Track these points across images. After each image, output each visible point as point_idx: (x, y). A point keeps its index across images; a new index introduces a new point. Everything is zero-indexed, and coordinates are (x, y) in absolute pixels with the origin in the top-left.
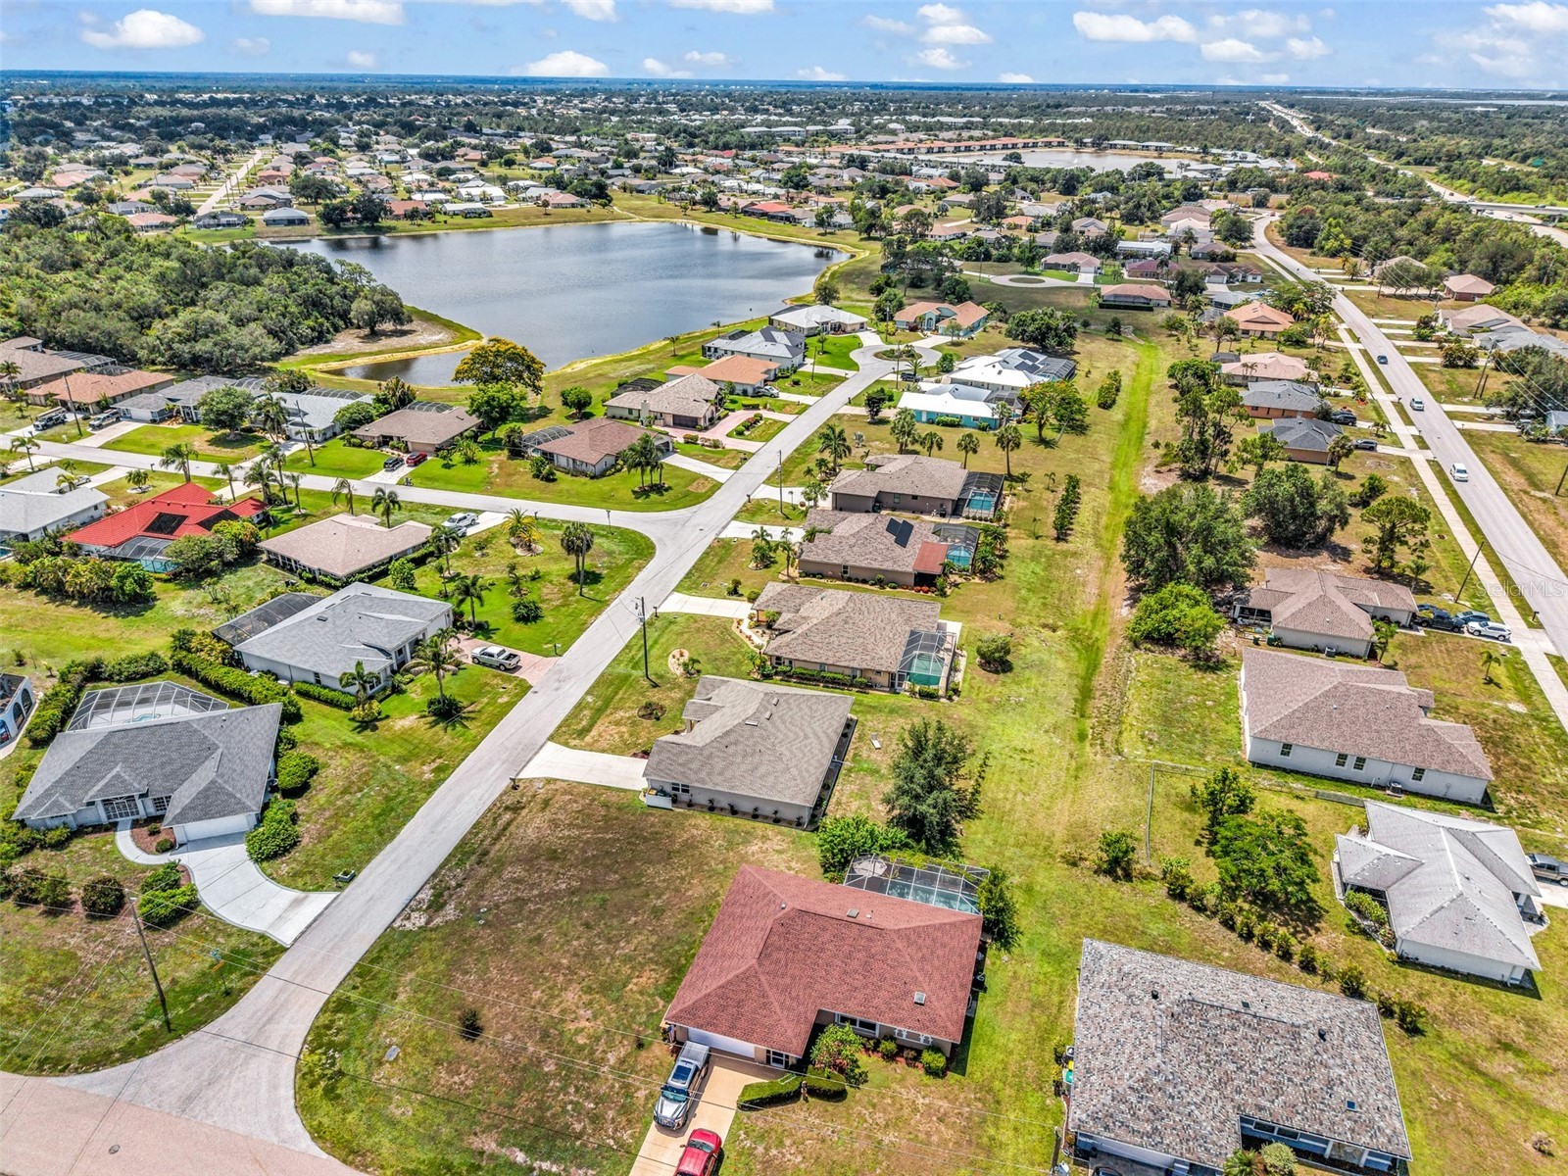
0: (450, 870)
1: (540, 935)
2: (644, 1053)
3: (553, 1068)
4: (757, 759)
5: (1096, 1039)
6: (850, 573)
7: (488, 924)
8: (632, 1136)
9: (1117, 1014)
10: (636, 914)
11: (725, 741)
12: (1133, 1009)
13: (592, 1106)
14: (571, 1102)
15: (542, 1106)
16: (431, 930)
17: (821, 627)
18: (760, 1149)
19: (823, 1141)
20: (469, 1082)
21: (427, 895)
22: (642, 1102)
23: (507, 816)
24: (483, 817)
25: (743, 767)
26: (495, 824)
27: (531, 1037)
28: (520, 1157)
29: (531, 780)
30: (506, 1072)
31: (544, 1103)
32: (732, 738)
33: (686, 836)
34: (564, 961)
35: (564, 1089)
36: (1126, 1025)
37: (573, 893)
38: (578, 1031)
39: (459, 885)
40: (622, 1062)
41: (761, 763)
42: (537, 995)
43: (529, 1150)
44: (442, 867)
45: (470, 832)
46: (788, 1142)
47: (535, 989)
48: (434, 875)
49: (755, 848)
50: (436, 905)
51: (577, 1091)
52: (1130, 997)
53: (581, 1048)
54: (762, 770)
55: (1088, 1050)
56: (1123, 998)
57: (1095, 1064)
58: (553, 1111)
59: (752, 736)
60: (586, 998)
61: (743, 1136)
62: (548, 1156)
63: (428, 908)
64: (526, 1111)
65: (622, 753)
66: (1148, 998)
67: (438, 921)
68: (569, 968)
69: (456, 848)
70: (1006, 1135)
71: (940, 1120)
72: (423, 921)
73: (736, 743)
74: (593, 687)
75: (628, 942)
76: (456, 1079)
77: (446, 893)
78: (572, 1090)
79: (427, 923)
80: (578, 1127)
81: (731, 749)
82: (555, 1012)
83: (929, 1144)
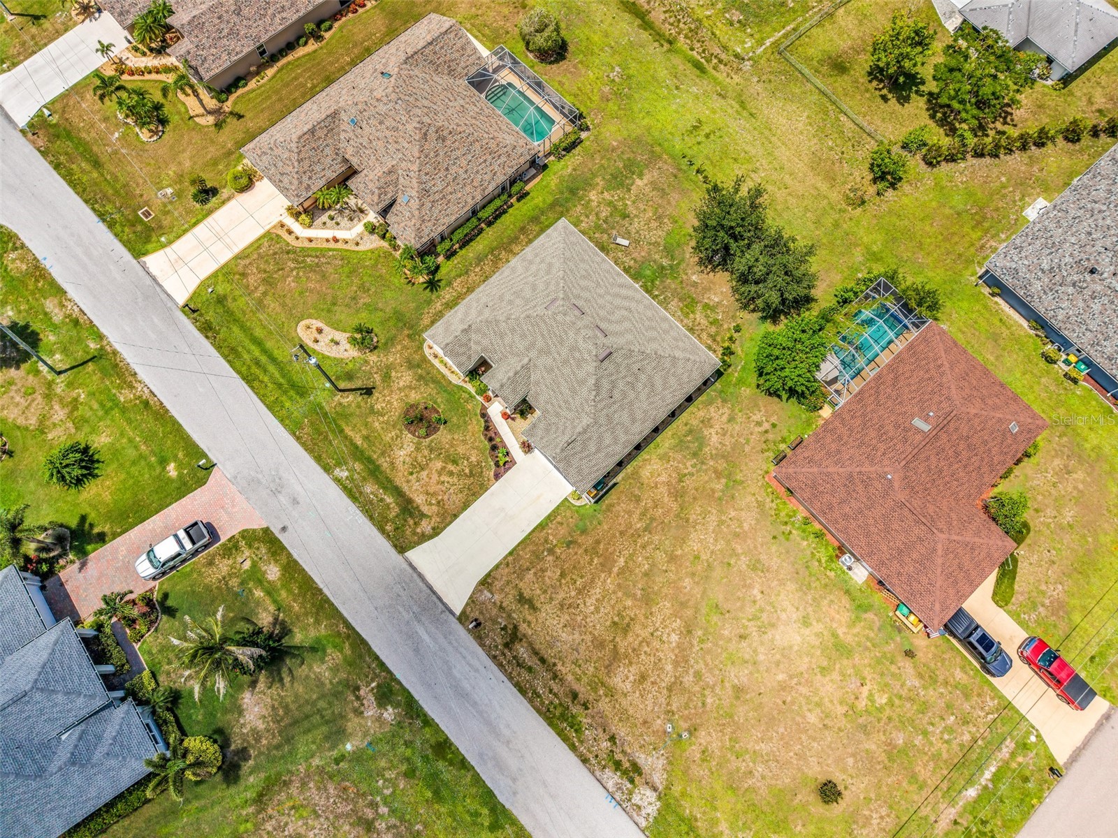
0: (582, 742)
1: (734, 687)
2: (920, 655)
3: (901, 735)
4: (643, 377)
5: (1088, 333)
6: (271, 49)
7: (693, 731)
8: (992, 699)
9: (1081, 304)
10: (750, 587)
11: (604, 393)
12: (1087, 292)
13: (952, 718)
14: (942, 733)
15: (936, 758)
16: (668, 788)
17: (428, 168)
18: (1041, 609)
19: (1054, 562)
20: (884, 811)
21: (612, 779)
22: (965, 677)
23: (522, 651)
24: (511, 678)
25: (643, 396)
26: (530, 669)
27: (859, 742)
28: (972, 793)
29: (472, 600)
30: (889, 776)
31: (933, 755)
32: (606, 384)
33: (663, 489)
34: (781, 677)
35: (925, 733)
36: (1096, 307)
37: (689, 632)
38: (871, 697)
39: (612, 739)
40: (921, 676)
41: (650, 378)
42: (812, 718)
43: (970, 782)
44: (573, 748)
45: (531, 701)
46: (1043, 587)
47: (804, 717)
48: (585, 761)
49: (715, 439)
50: (633, 772)
51: (933, 724)
52: (1074, 285)
53: (891, 703)
54: (658, 382)
55: (1092, 345)
56: (1070, 290)
57: (1109, 350)
58: (944, 751)
59: (618, 365)
60: (835, 676)
61: (1026, 616)
62: (980, 769)
63: (632, 781)
64: (934, 772)
65: (484, 488)
66: (1088, 277)
67: (658, 779)
68: (791, 677)
69: (551, 724)
70: (1093, 440)
71: (1069, 473)
72: (650, 795)
73: (613, 385)
74: (318, 459)
75: (784, 610)
76: (875, 822)
77: (618, 756)
78: (931, 728)
79: (655, 789)
80: (967, 737)
81: (617, 394)
82: (841, 710)
83: (1080, 491)
